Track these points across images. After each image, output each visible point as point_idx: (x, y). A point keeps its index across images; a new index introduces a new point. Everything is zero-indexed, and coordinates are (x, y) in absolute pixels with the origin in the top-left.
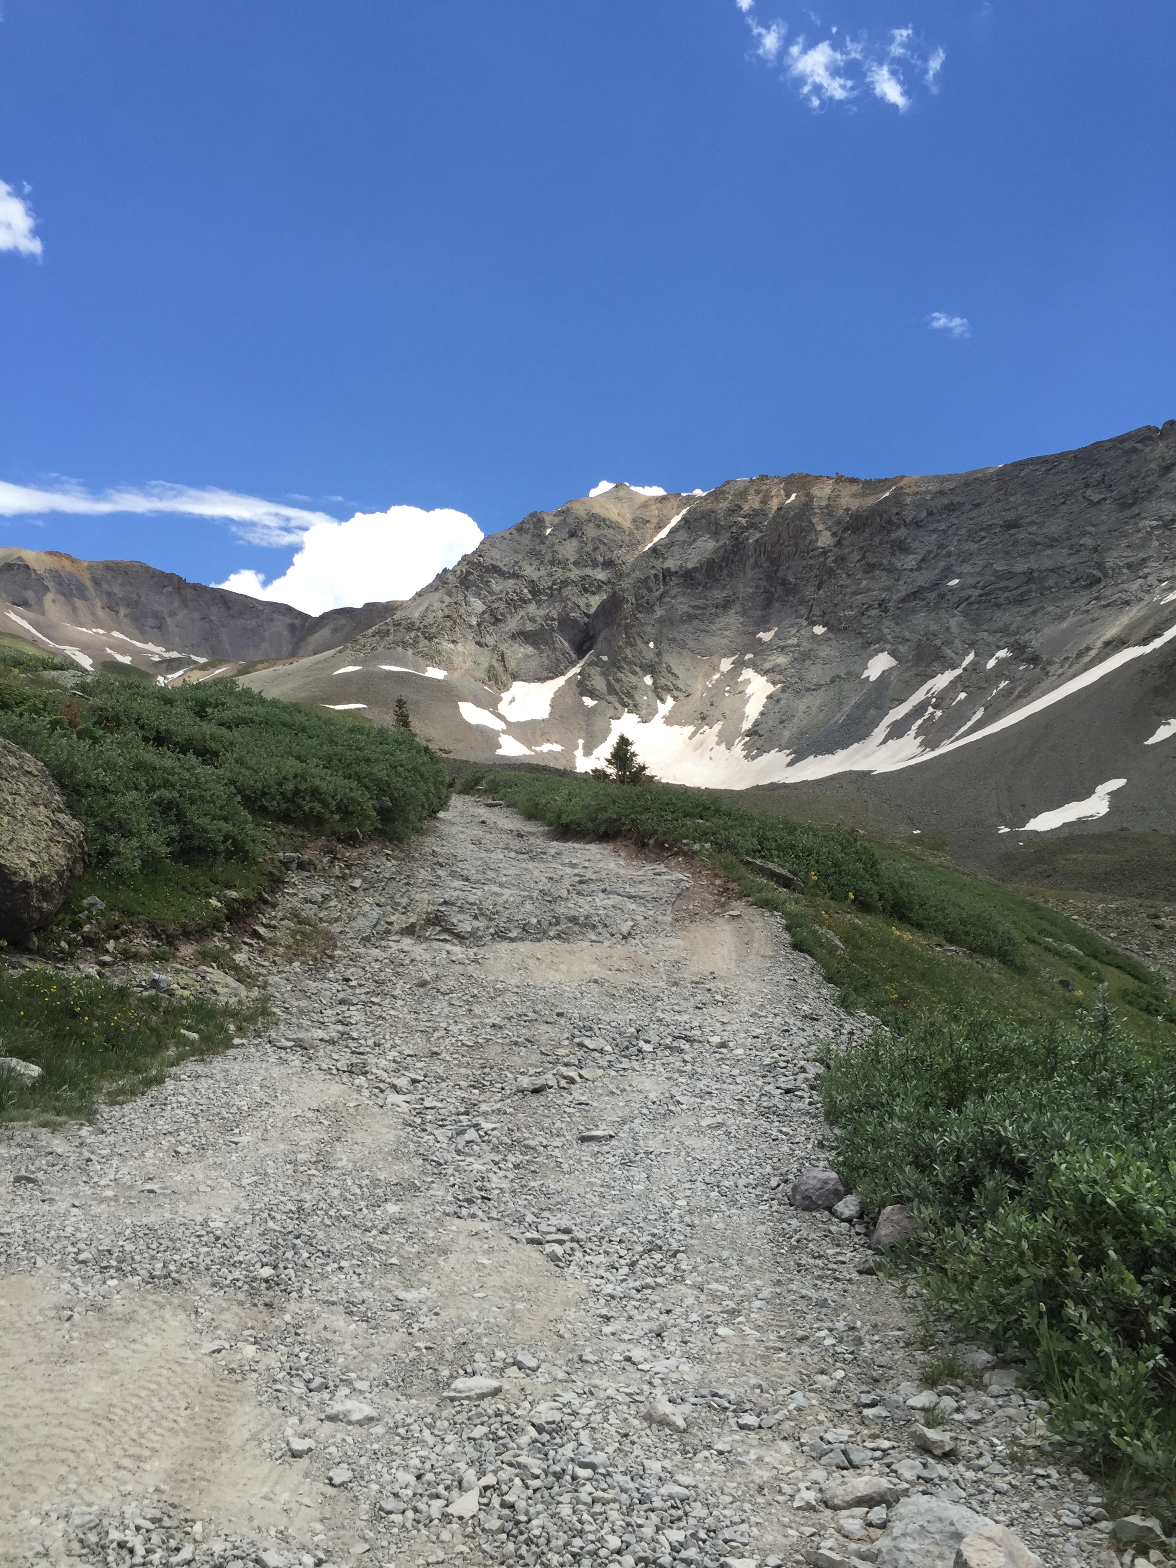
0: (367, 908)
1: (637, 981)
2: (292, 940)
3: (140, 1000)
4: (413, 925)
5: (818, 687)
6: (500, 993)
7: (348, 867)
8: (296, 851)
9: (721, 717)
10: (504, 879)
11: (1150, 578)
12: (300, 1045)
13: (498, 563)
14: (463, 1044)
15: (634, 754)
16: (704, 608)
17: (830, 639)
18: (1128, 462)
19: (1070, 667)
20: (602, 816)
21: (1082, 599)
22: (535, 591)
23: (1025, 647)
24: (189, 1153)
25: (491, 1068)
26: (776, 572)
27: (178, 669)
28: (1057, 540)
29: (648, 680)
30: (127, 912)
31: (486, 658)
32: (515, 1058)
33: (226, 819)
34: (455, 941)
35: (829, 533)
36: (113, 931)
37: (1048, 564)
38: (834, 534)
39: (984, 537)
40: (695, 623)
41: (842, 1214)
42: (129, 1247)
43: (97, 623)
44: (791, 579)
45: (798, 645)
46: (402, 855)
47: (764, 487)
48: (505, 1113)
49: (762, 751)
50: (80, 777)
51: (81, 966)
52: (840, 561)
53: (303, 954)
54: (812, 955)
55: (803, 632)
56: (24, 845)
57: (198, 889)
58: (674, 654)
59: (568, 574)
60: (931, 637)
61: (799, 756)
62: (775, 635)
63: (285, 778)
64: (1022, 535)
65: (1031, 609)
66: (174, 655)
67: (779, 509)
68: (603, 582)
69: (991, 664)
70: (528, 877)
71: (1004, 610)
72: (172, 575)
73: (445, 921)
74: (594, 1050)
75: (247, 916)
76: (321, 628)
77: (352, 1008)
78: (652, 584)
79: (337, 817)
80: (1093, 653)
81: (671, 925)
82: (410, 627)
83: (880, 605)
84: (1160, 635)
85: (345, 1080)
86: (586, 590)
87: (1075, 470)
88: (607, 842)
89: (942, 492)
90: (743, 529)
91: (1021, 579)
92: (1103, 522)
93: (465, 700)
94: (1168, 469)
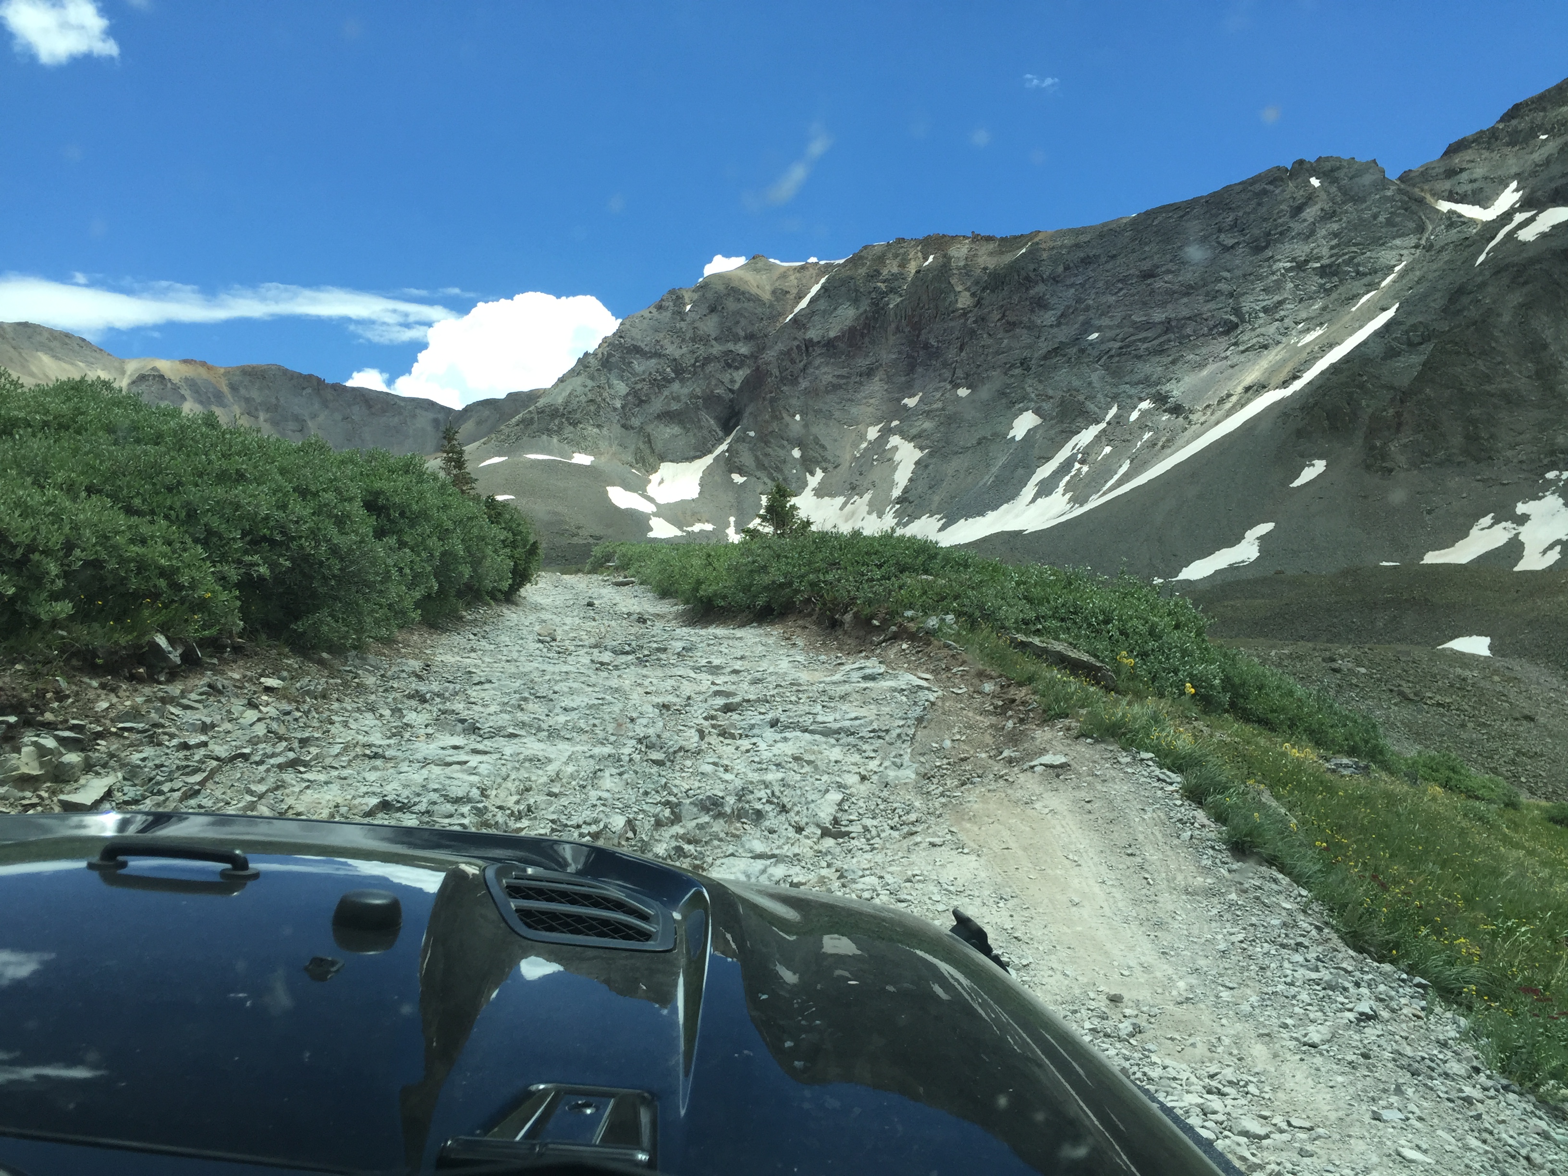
5: (966, 449)
9: (870, 486)
11: (1286, 321)
13: (639, 344)
16: (848, 378)
17: (974, 401)
18: (1259, 204)
19: (1212, 414)
20: (761, 581)
21: (1220, 345)
22: (679, 370)
23: (1167, 397)
26: (918, 336)
28: (1192, 287)
29: (796, 453)
31: (632, 441)
35: (968, 294)
37: (1185, 312)
38: (973, 295)
39: (1121, 289)
40: (840, 392)
44: (933, 342)
45: (943, 409)
47: (902, 251)
49: (913, 517)
52: (980, 322)
55: (947, 395)
58: (821, 425)
59: (711, 350)
60: (1074, 393)
61: (950, 521)
62: (920, 400)
64: (1158, 284)
65: (1170, 359)
67: (918, 272)
68: (745, 356)
69: (1134, 416)
71: (1145, 361)
72: (310, 376)
76: (465, 421)
78: (795, 355)
80: (1234, 399)
82: (554, 414)
83: (1022, 364)
84: (1298, 378)
86: (729, 366)
87: (1208, 215)
88: (772, 623)
89: (1077, 246)
90: (884, 294)
91: (1159, 329)
92: (1238, 267)
93: (614, 485)
94: (1299, 209)
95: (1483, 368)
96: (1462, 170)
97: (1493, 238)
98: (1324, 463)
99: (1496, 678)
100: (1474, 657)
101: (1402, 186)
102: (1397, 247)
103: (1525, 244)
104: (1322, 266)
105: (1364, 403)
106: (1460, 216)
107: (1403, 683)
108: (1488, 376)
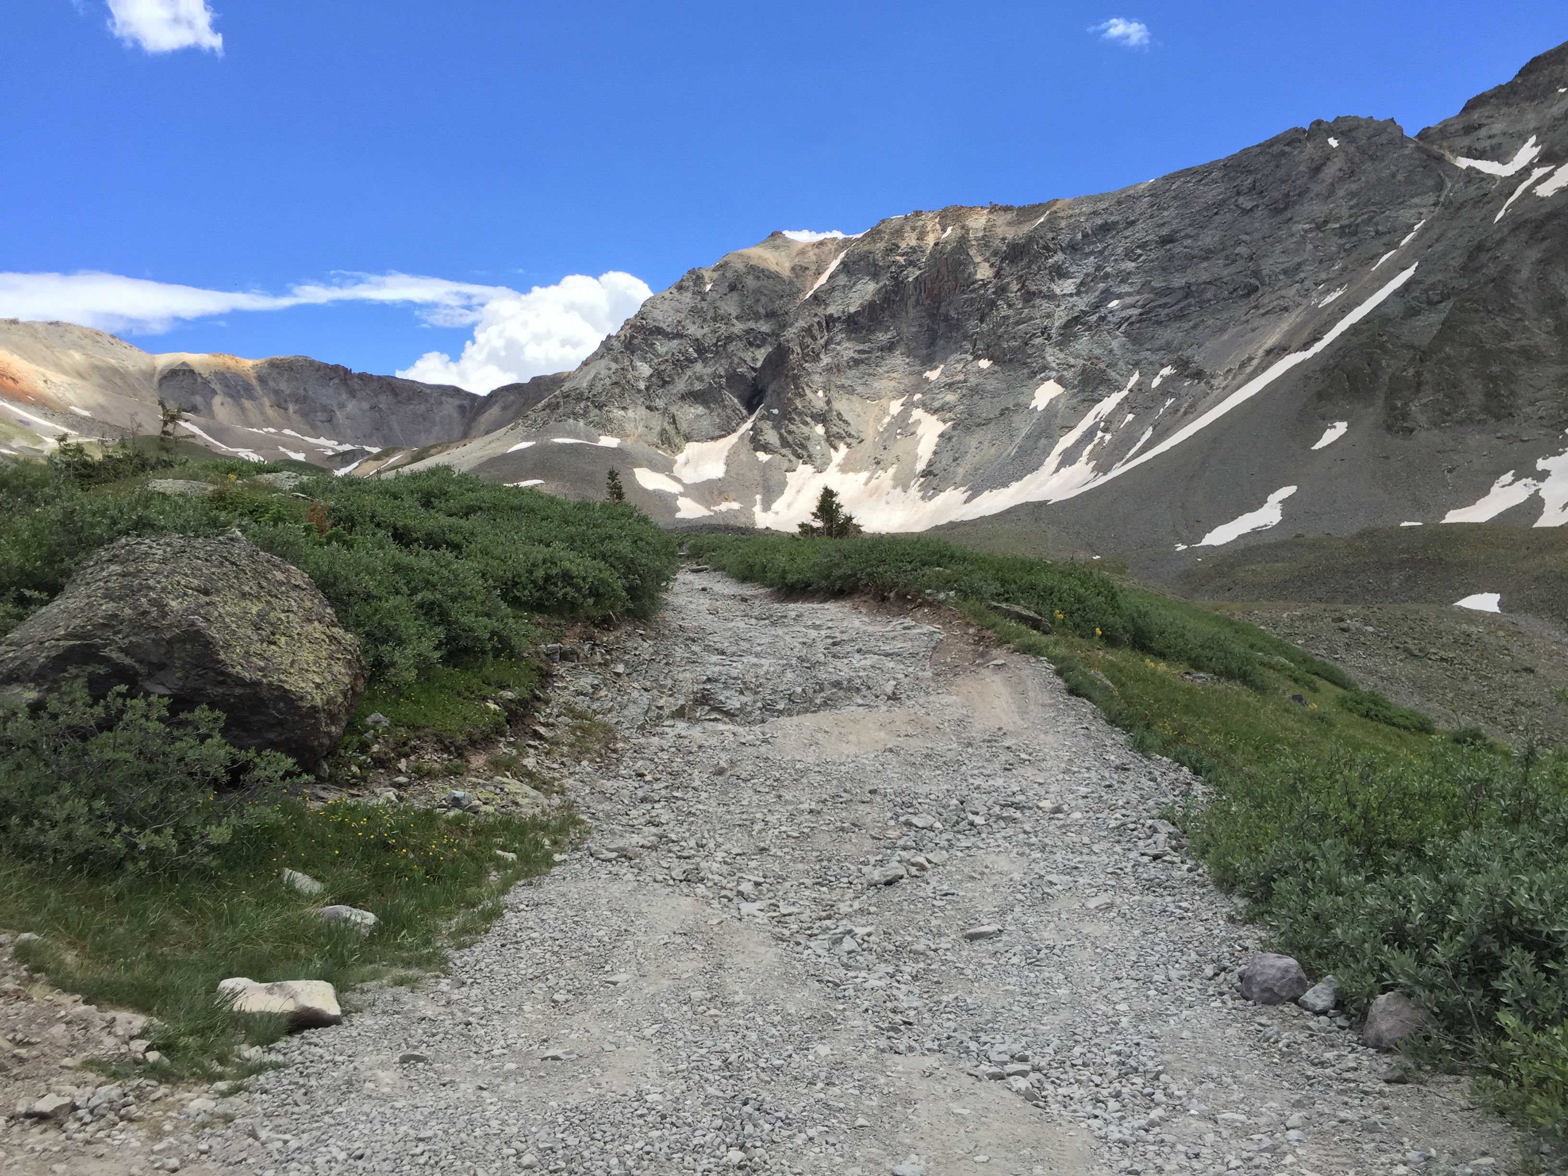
0: (635, 694)
1: (929, 746)
2: (573, 737)
3: (448, 822)
4: (683, 707)
5: (989, 421)
6: (804, 773)
7: (608, 652)
8: (556, 641)
9: (895, 460)
10: (759, 648)
11: (1306, 282)
12: (624, 855)
13: (661, 325)
14: (788, 836)
15: (839, 506)
16: (869, 352)
17: (996, 372)
18: (1277, 166)
19: (1233, 378)
20: (837, 572)
21: (1241, 309)
22: (701, 350)
23: (1187, 363)
24: (567, 1001)
25: (829, 861)
26: (938, 308)
27: (353, 461)
28: (1212, 252)
29: (820, 429)
30: (413, 727)
31: (657, 422)
32: (848, 846)
33: (488, 615)
34: (727, 720)
35: (987, 265)
36: (403, 749)
37: (1205, 277)
38: (992, 266)
39: (1140, 256)
40: (862, 367)
41: (1314, 1005)
42: (572, 1141)
43: (268, 423)
44: (953, 314)
45: (965, 381)
46: (653, 634)
47: (920, 223)
48: (870, 913)
49: (938, 490)
50: (344, 585)
51: (378, 791)
52: (1000, 292)
53: (588, 750)
54: (1089, 699)
55: (969, 367)
56: (306, 667)
57: (473, 693)
58: (844, 401)
59: (732, 329)
60: (1095, 361)
61: (975, 492)
62: (942, 372)
63: (533, 565)
64: (1177, 249)
65: (1191, 324)
66: (347, 447)
67: (936, 244)
68: (767, 334)
69: (1156, 382)
70: (782, 643)
71: (1166, 327)
72: (337, 366)
73: (712, 699)
74: (923, 828)
75: (524, 716)
76: (491, 407)
77: (656, 806)
78: (816, 332)
79: (591, 601)
80: (1255, 362)
81: (933, 680)
82: (580, 398)
83: (1043, 333)
84: (1319, 339)
85: (685, 890)
86: (751, 344)
87: (1226, 179)
88: (843, 599)
89: (1095, 213)
90: (902, 268)
91: (1180, 294)
92: (1257, 230)
93: (641, 466)
94: (1317, 170)
95: (1502, 325)
96: (1480, 126)
97: (1511, 194)
98: (1345, 424)
99: (1501, 633)
100: (1480, 613)
101: (1421, 143)
102: (1416, 206)
103: (1543, 199)
104: (1341, 227)
105: (1384, 363)
106: (1479, 172)
107: (1409, 640)
108: (1507, 333)
